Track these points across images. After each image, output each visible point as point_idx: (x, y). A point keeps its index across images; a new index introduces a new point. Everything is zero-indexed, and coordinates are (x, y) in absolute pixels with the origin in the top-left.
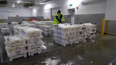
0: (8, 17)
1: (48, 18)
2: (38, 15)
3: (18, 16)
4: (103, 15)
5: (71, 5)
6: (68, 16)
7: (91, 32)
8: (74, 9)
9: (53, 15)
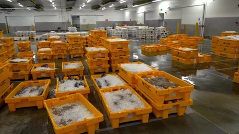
0: (97, 22)
1: (141, 23)
2: (130, 19)
3: (107, 20)
4: (180, 21)
5: (161, 10)
6: (159, 20)
7: (161, 32)
8: (163, 14)
9: (147, 19)
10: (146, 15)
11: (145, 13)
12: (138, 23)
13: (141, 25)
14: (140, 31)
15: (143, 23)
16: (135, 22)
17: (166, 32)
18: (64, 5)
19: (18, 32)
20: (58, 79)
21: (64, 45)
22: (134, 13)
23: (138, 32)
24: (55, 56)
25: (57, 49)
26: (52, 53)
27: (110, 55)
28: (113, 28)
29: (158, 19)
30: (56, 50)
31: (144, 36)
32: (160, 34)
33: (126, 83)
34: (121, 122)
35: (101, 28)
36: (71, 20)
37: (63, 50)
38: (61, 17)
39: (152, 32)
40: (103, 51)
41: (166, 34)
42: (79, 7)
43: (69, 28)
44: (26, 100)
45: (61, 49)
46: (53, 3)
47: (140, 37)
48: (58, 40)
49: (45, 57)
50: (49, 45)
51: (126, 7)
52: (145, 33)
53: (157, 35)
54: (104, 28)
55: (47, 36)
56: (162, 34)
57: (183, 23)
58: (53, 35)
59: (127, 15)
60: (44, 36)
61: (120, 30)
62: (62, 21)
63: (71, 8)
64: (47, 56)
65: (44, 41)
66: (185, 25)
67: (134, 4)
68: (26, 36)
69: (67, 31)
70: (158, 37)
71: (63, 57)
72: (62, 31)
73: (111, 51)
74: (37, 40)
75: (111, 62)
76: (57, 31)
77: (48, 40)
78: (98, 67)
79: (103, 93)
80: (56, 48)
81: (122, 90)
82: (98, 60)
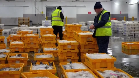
0: (77, 15)
1: (133, 17)
2: (121, 12)
3: (91, 12)
11: (138, 4)
12: (129, 17)
14: (126, 27)
15: (136, 17)
16: (127, 15)
20: (31, 63)
21: (37, 38)
22: (125, 4)
23: (125, 28)
24: (27, 49)
25: (30, 42)
27: (79, 47)
30: (28, 43)
31: (133, 32)
33: (87, 68)
35: (82, 22)
36: (45, 12)
37: (35, 44)
38: (34, 8)
40: (73, 43)
43: (43, 21)
45: (34, 42)
47: (127, 34)
48: (31, 33)
49: (17, 50)
50: (20, 39)
52: (133, 30)
54: (84, 22)
55: (16, 30)
58: (25, 28)
60: (14, 30)
64: (19, 48)
65: (15, 35)
69: (41, 25)
71: (35, 50)
72: (33, 25)
73: (81, 44)
75: (81, 55)
77: (20, 33)
78: (68, 58)
79: (67, 73)
80: (28, 41)
81: (83, 71)
82: (68, 51)
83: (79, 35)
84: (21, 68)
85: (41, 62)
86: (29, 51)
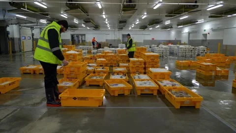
0: (144, 40)
2: (176, 39)
4: (221, 41)
5: (205, 30)
7: (201, 52)
8: (206, 34)
9: (190, 39)
10: (191, 35)
11: (189, 33)
12: (182, 42)
13: (185, 44)
14: (180, 49)
15: (187, 42)
16: (180, 41)
17: (206, 51)
18: (117, 26)
19: (81, 46)
20: (111, 74)
21: (115, 57)
22: (179, 33)
23: (178, 50)
26: (106, 62)
27: (145, 63)
28: (157, 47)
29: (201, 39)
30: (109, 60)
31: (184, 54)
32: (200, 53)
33: (150, 78)
34: (142, 93)
35: (147, 46)
36: (121, 38)
37: (114, 60)
39: (191, 51)
40: (141, 61)
41: (206, 53)
42: (129, 27)
43: (119, 45)
44: (95, 81)
46: (106, 20)
47: (180, 55)
48: (111, 53)
49: (101, 64)
50: (103, 57)
51: (171, 28)
52: (185, 52)
53: (197, 54)
54: (149, 46)
56: (202, 53)
57: (225, 43)
58: (107, 49)
59: (173, 35)
61: (162, 48)
62: (113, 39)
63: (122, 28)
64: (103, 63)
65: (100, 54)
66: (226, 46)
67: (178, 25)
68: (85, 50)
69: (118, 47)
70: (198, 55)
71: (114, 65)
72: (112, 47)
73: (146, 61)
74: (94, 53)
76: (109, 47)
77: (103, 53)
78: (137, 71)
79: (136, 81)
80: (109, 58)
81: (147, 81)
82: (137, 66)
83: (145, 55)
84: (104, 77)
85: (118, 73)
86: (109, 65)
